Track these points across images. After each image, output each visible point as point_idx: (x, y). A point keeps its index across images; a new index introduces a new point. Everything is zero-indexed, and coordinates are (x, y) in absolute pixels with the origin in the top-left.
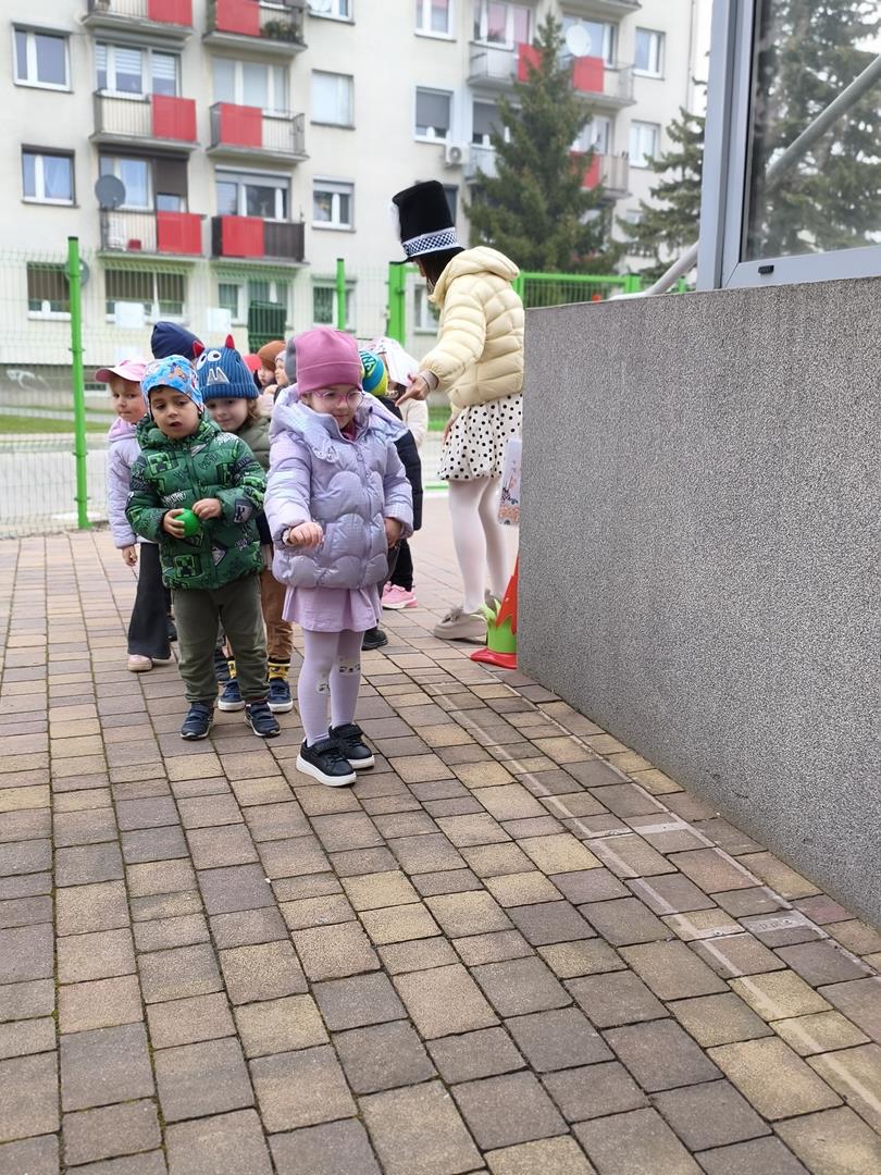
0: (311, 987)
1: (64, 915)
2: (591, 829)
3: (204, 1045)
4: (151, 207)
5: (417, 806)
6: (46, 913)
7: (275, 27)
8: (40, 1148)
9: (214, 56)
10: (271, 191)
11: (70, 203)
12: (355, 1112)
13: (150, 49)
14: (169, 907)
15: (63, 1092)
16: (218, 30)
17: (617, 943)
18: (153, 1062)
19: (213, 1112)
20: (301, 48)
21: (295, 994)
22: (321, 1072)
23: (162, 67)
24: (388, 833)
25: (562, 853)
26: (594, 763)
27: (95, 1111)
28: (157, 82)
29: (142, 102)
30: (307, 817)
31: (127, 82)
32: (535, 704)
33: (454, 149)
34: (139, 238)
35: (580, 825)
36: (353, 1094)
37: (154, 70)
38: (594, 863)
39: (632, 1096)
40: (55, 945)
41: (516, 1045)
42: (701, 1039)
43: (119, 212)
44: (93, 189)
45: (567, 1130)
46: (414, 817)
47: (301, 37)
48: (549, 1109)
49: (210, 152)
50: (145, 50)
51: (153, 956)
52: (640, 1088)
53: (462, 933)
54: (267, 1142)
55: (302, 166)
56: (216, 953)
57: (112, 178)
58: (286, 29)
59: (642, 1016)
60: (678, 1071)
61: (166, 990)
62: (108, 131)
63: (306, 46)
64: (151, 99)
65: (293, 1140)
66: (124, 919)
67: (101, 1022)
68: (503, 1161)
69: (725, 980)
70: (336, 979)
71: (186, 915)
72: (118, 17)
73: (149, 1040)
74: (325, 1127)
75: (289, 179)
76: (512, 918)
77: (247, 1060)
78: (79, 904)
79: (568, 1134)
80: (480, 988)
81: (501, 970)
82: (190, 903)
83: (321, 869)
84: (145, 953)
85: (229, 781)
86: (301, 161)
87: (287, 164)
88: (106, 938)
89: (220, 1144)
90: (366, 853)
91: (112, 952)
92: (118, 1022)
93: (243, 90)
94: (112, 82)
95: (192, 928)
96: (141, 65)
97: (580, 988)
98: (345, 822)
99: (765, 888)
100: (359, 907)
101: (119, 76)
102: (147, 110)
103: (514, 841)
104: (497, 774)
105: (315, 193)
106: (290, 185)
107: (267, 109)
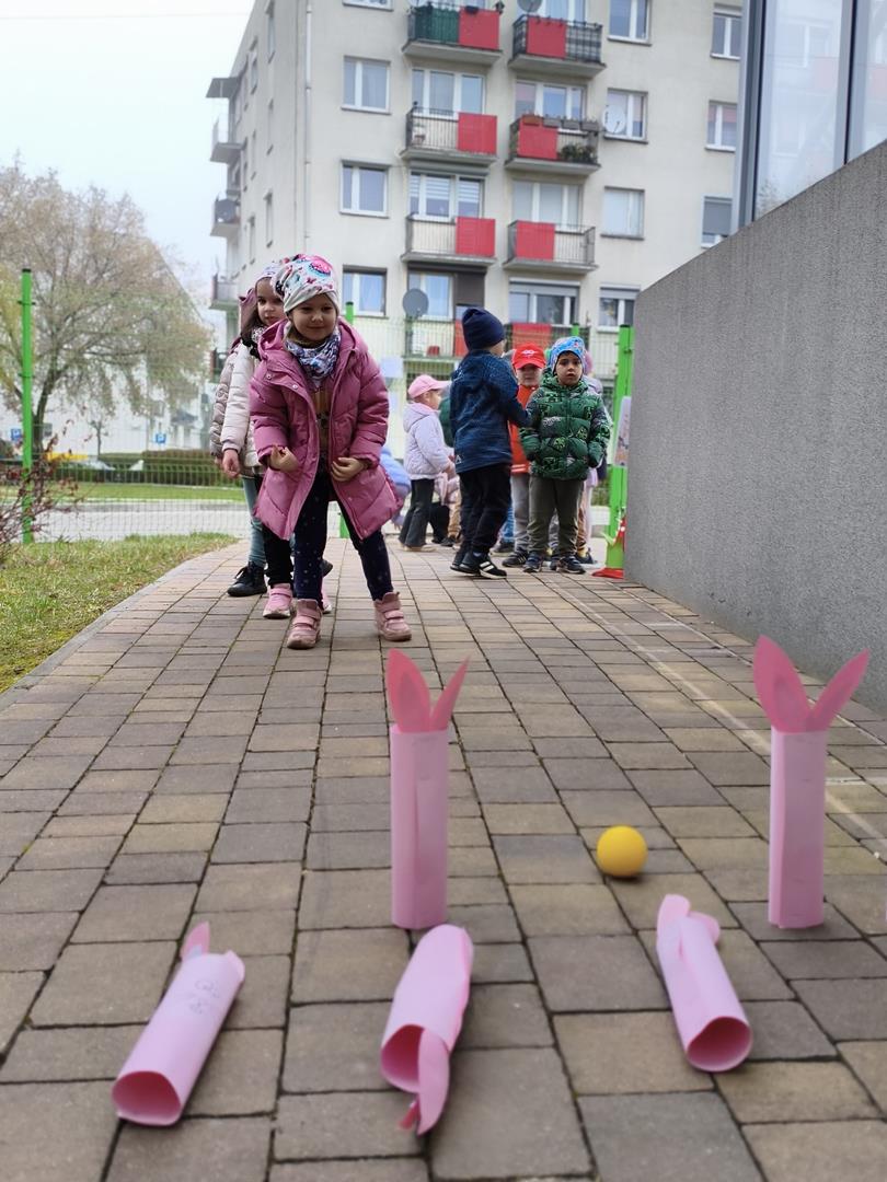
4: (451, 317)
7: (571, 150)
9: (514, 179)
10: (560, 300)
11: (381, 315)
13: (458, 176)
16: (519, 156)
20: (596, 167)
23: (464, 193)
28: (462, 206)
29: (447, 224)
31: (436, 207)
34: (439, 345)
37: (457, 195)
43: (421, 321)
44: (401, 301)
47: (596, 158)
49: (507, 265)
50: (454, 177)
53: (488, 641)
55: (590, 275)
57: (418, 291)
58: (581, 151)
62: (416, 251)
63: (599, 166)
69: (648, 662)
72: (431, 150)
75: (578, 288)
76: (525, 640)
81: (503, 651)
86: (591, 270)
87: (576, 274)
93: (538, 208)
94: (422, 207)
96: (449, 191)
97: (547, 657)
101: (430, 202)
102: (452, 229)
105: (602, 299)
106: (578, 293)
107: (560, 225)
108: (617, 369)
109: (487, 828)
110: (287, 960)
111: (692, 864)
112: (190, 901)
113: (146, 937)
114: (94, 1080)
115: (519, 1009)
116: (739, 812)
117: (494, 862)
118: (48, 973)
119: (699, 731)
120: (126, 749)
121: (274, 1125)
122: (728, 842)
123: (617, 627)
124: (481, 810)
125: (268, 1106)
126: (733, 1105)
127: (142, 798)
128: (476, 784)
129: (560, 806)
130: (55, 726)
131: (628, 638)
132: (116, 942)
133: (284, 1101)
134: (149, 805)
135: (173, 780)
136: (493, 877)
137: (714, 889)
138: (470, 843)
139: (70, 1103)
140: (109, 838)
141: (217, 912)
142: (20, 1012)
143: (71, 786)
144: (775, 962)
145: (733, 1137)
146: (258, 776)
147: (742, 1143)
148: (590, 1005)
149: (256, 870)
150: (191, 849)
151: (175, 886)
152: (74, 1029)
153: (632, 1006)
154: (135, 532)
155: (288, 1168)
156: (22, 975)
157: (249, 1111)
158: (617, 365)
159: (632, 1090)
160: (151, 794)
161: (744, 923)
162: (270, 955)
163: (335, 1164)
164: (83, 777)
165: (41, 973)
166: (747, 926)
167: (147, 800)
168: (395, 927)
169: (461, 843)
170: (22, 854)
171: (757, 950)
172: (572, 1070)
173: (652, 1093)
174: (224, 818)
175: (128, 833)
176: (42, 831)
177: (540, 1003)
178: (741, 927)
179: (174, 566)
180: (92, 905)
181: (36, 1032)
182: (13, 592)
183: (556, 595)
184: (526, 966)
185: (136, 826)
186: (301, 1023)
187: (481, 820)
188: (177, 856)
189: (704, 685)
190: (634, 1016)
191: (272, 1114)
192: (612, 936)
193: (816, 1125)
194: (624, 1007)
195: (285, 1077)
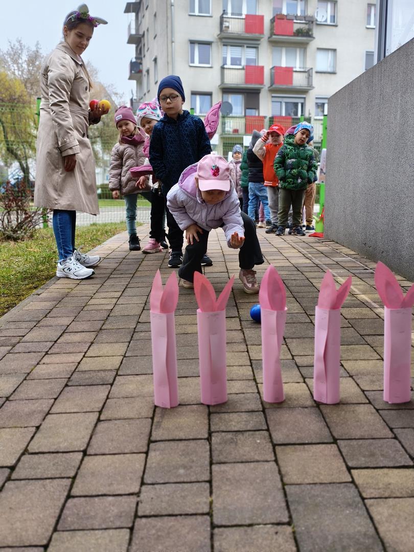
4: (243, 114)
7: (300, 31)
9: (273, 46)
10: (296, 105)
13: (245, 46)
16: (275, 35)
20: (312, 39)
23: (250, 53)
28: (248, 60)
29: (241, 69)
31: (235, 61)
34: (238, 128)
37: (247, 55)
38: (310, 262)
43: (229, 117)
47: (312, 34)
49: (270, 88)
50: (244, 46)
55: (311, 92)
57: (227, 103)
58: (305, 31)
62: (226, 83)
63: (314, 38)
64: (245, 67)
72: (232, 33)
75: (305, 98)
86: (310, 89)
87: (304, 92)
93: (285, 60)
94: (229, 61)
96: (241, 53)
99: (365, 266)
101: (232, 59)
102: (243, 72)
105: (316, 103)
106: (305, 100)
107: (295, 67)
108: (322, 136)
109: (249, 356)
110: (150, 420)
111: (348, 373)
112: (107, 393)
113: (85, 411)
114: (55, 478)
115: (259, 443)
116: (372, 347)
117: (252, 373)
118: (38, 428)
119: (355, 309)
120: (82, 322)
121: (138, 499)
122: (366, 362)
123: (319, 260)
124: (247, 348)
125: (136, 490)
126: (361, 490)
127: (88, 345)
128: (246, 336)
129: (285, 346)
130: (50, 312)
131: (324, 266)
132: (71, 413)
133: (144, 488)
134: (91, 348)
135: (103, 336)
136: (251, 380)
137: (358, 385)
138: (240, 364)
139: (43, 489)
140: (71, 364)
141: (119, 398)
142: (23, 446)
143: (55, 340)
144: (385, 420)
145: (360, 505)
146: (143, 334)
147: (364, 508)
148: (294, 441)
149: (138, 378)
150: (109, 368)
151: (100, 386)
152: (47, 454)
153: (313, 442)
154: (94, 222)
155: (144, 520)
156: (26, 429)
157: (127, 493)
158: (322, 135)
159: (312, 482)
160: (92, 343)
161: (371, 401)
162: (142, 418)
163: (166, 518)
164: (61, 336)
165: (35, 428)
166: (373, 403)
167: (90, 346)
168: (202, 404)
169: (236, 364)
170: (30, 372)
171: (377, 414)
172: (283, 473)
173: (321, 484)
174: (125, 354)
175: (80, 361)
176: (40, 361)
177: (270, 440)
178: (370, 403)
179: (111, 237)
180: (61, 395)
181: (30, 456)
182: (36, 250)
183: (290, 246)
184: (264, 422)
185: (84, 358)
186: (155, 450)
187: (247, 353)
188: (102, 372)
189: (359, 287)
190: (314, 446)
191: (138, 494)
192: (306, 408)
193: (401, 499)
194: (310, 442)
195: (145, 476)
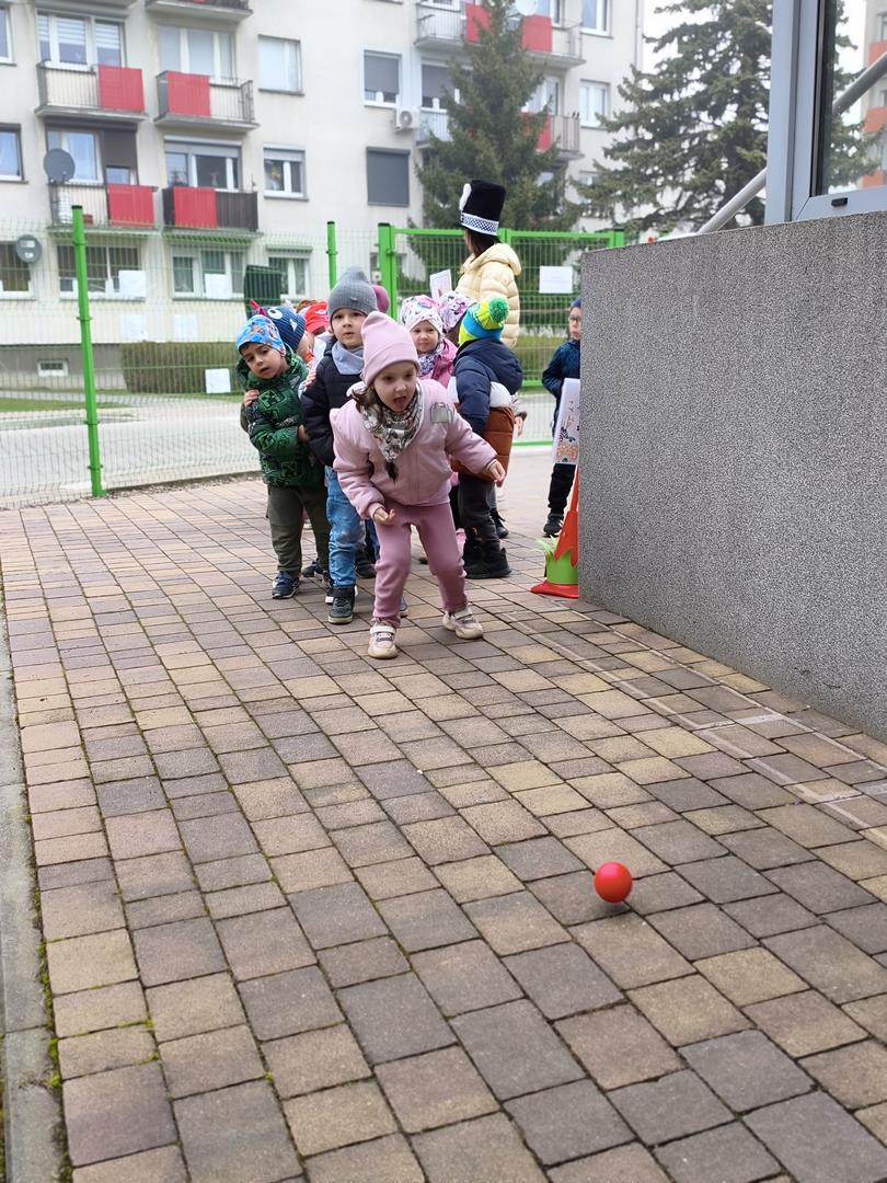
0: (493, 849)
1: (248, 806)
2: (697, 722)
3: (416, 896)
4: (101, 181)
5: (531, 710)
6: (231, 804)
8: (307, 977)
9: (159, 24)
10: (222, 160)
11: (18, 178)
12: (569, 938)
13: (93, 18)
14: (341, 795)
15: (309, 936)
17: (751, 807)
18: (377, 910)
19: (446, 943)
20: (248, 13)
21: (480, 856)
22: (527, 911)
23: (106, 37)
24: (513, 732)
25: (677, 742)
26: (679, 671)
27: (343, 948)
28: (101, 51)
29: (88, 73)
30: (434, 722)
31: (71, 53)
32: (608, 625)
33: (405, 113)
34: (90, 213)
35: (685, 719)
36: (563, 925)
37: (98, 40)
38: (709, 748)
39: (804, 918)
40: (251, 829)
41: (690, 884)
42: (850, 875)
43: (68, 186)
44: (41, 163)
45: (758, 943)
46: (531, 718)
47: (246, 3)
48: (735, 929)
49: (159, 122)
50: (88, 19)
51: (342, 832)
52: (810, 911)
53: (610, 804)
54: (502, 962)
55: (251, 134)
56: (398, 828)
57: (60, 151)
59: (793, 860)
60: (838, 898)
61: (366, 857)
62: (53, 104)
63: (251, 11)
64: (96, 70)
65: (524, 959)
66: (303, 806)
67: (317, 883)
68: (710, 967)
69: (857, 831)
70: (513, 843)
71: (357, 800)
73: (367, 894)
74: (546, 950)
75: (239, 148)
76: (651, 792)
77: (460, 905)
78: (257, 797)
79: (759, 946)
80: (643, 845)
81: (656, 831)
82: (356, 792)
83: (464, 761)
84: (334, 830)
85: (351, 697)
86: (251, 129)
87: (236, 133)
88: (295, 820)
89: (461, 966)
90: (500, 748)
91: (304, 831)
92: (333, 882)
93: (189, 58)
94: (55, 53)
95: (368, 810)
96: (84, 35)
97: (731, 841)
98: (472, 725)
99: (869, 761)
100: (511, 790)
101: (62, 46)
102: (92, 81)
103: (630, 734)
104: (593, 683)
105: (265, 160)
106: (240, 153)
107: (214, 77)
